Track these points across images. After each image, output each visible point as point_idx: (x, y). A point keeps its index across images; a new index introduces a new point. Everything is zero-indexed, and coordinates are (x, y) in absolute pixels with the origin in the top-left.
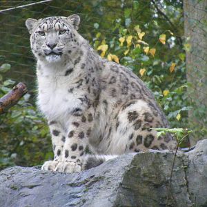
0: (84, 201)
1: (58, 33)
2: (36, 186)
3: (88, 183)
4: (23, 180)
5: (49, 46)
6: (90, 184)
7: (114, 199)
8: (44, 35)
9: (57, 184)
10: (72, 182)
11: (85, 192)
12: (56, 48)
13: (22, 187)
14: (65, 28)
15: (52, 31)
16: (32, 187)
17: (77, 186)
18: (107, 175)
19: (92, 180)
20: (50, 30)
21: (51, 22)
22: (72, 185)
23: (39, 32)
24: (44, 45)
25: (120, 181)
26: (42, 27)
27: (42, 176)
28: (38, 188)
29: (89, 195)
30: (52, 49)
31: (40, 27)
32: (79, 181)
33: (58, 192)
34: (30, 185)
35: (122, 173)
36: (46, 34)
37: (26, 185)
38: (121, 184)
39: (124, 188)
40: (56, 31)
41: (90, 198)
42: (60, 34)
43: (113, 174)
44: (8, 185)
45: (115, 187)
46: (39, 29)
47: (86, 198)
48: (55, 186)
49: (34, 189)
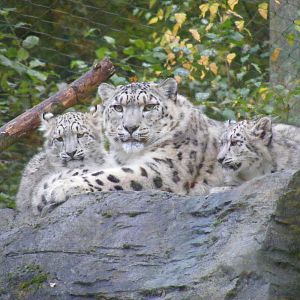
0: (215, 239)
1: (142, 108)
2: (140, 213)
3: (221, 212)
4: (121, 204)
5: (126, 128)
6: (224, 215)
7: (262, 237)
8: (122, 111)
9: (173, 212)
10: (196, 210)
11: (215, 225)
12: (138, 131)
13: (119, 215)
14: (154, 101)
15: (133, 106)
16: (134, 215)
17: (204, 216)
18: (252, 202)
19: (227, 208)
20: (130, 104)
21: (134, 91)
22: (196, 214)
23: (115, 106)
24: (120, 127)
25: (272, 212)
26: (119, 99)
27: (149, 198)
28: (143, 216)
29: (223, 231)
30: (131, 133)
31: (116, 99)
32: (208, 209)
33: (175, 224)
34: (131, 211)
35: (275, 199)
36: (124, 109)
37: (125, 211)
38: (273, 216)
39: (278, 223)
40: (139, 105)
41: (224, 234)
42: (145, 110)
43: (260, 199)
44: (98, 210)
45: (265, 220)
46: (114, 102)
47: (218, 234)
48: (169, 214)
49: (138, 217)
